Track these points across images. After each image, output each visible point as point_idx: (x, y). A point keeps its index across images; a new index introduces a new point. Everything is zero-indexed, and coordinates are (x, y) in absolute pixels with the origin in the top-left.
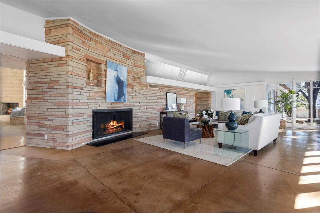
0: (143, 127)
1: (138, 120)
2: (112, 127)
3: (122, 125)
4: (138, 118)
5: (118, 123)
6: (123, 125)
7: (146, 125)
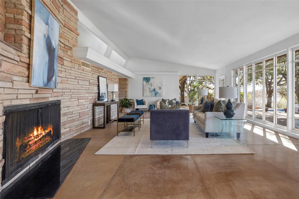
0: (74, 130)
1: (68, 119)
2: (36, 140)
3: (50, 131)
4: (69, 116)
5: (44, 130)
6: (52, 131)
7: (77, 126)
